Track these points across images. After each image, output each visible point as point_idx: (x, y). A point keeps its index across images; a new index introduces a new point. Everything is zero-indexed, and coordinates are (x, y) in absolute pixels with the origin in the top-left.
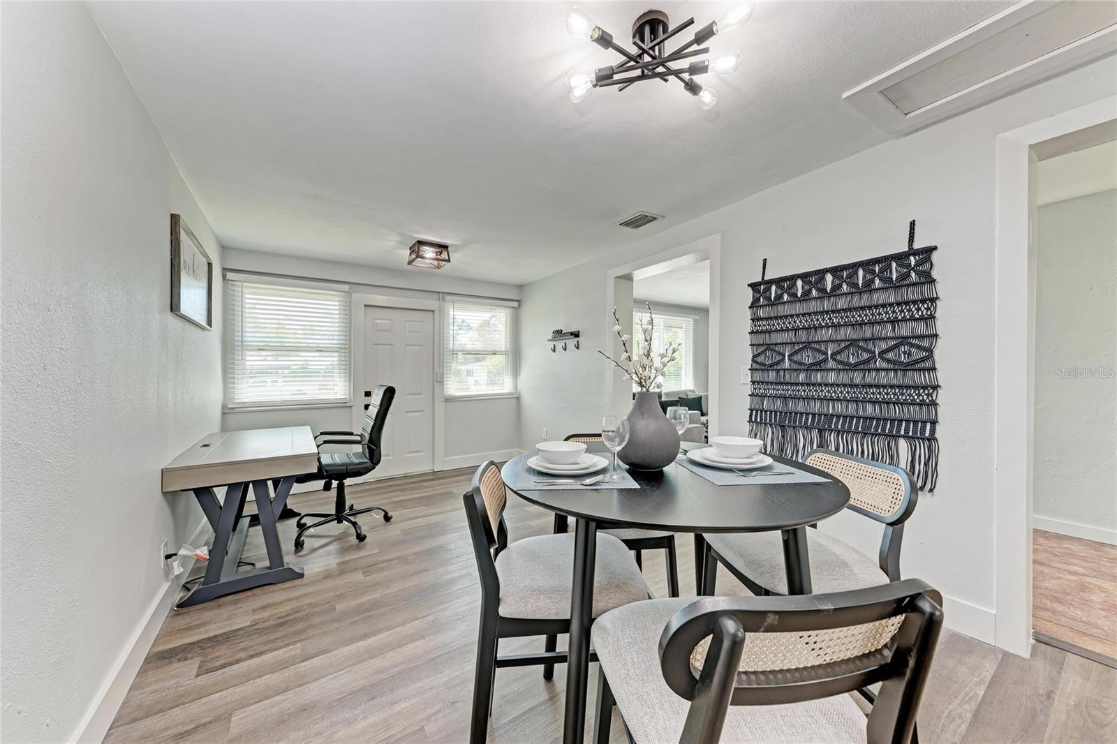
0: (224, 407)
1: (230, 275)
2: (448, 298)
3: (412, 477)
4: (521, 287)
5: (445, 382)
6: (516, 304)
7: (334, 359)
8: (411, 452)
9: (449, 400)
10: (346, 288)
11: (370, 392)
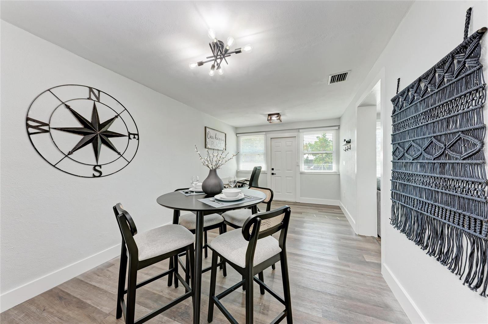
0: (237, 171)
1: (238, 135)
2: (300, 130)
3: (287, 202)
4: (339, 118)
5: (300, 166)
6: (337, 128)
7: (262, 157)
8: (288, 193)
9: (302, 173)
10: (264, 133)
11: (273, 169)
